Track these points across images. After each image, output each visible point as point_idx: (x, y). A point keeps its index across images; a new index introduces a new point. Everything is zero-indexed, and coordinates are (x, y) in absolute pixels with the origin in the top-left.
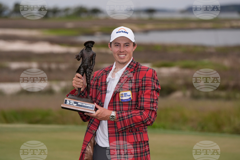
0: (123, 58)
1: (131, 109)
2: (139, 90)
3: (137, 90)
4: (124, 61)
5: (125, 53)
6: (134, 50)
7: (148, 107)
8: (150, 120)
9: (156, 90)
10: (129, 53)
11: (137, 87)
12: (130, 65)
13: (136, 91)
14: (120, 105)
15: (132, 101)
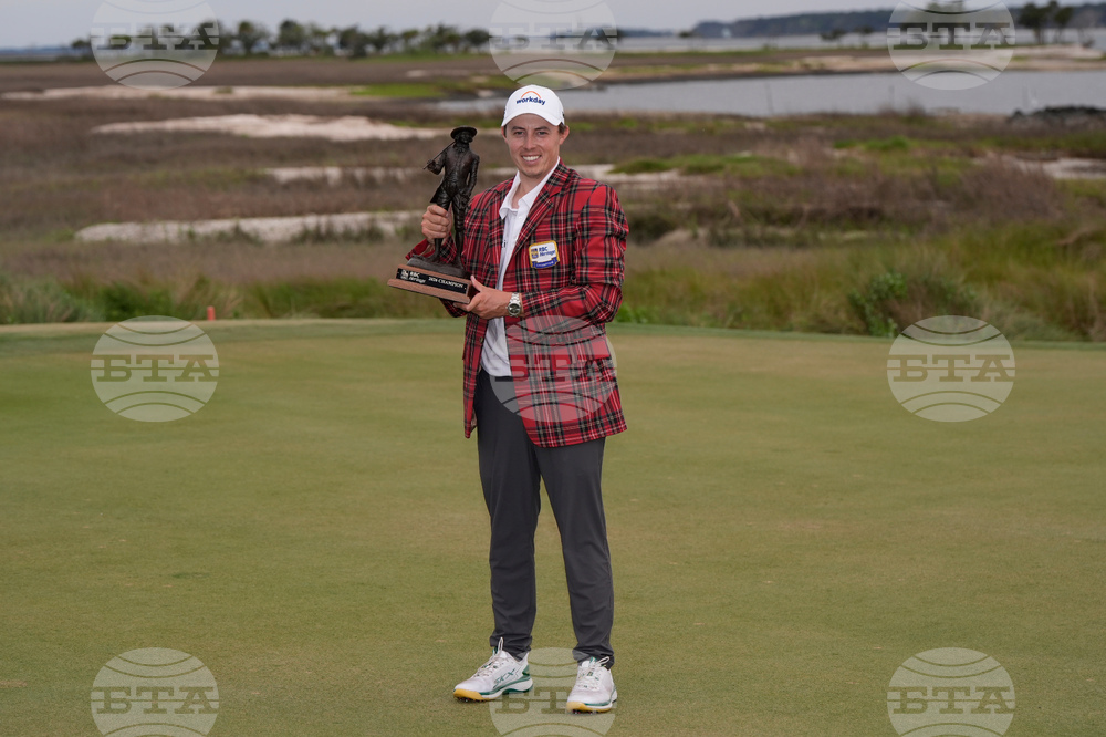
0: (534, 164)
1: (558, 286)
2: (574, 239)
3: (570, 238)
4: (536, 170)
5: (539, 152)
6: (562, 140)
7: (597, 279)
8: (604, 309)
9: (617, 237)
10: (549, 151)
11: (569, 232)
12: (551, 177)
13: (568, 242)
14: (531, 276)
15: (559, 266)
